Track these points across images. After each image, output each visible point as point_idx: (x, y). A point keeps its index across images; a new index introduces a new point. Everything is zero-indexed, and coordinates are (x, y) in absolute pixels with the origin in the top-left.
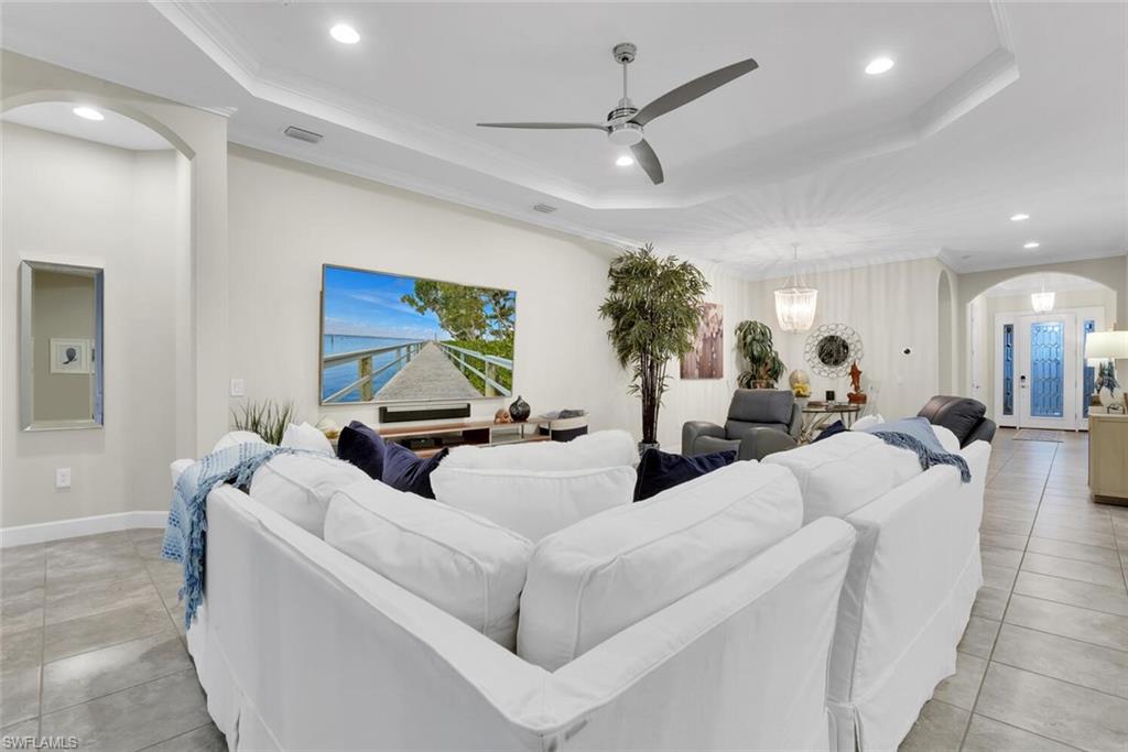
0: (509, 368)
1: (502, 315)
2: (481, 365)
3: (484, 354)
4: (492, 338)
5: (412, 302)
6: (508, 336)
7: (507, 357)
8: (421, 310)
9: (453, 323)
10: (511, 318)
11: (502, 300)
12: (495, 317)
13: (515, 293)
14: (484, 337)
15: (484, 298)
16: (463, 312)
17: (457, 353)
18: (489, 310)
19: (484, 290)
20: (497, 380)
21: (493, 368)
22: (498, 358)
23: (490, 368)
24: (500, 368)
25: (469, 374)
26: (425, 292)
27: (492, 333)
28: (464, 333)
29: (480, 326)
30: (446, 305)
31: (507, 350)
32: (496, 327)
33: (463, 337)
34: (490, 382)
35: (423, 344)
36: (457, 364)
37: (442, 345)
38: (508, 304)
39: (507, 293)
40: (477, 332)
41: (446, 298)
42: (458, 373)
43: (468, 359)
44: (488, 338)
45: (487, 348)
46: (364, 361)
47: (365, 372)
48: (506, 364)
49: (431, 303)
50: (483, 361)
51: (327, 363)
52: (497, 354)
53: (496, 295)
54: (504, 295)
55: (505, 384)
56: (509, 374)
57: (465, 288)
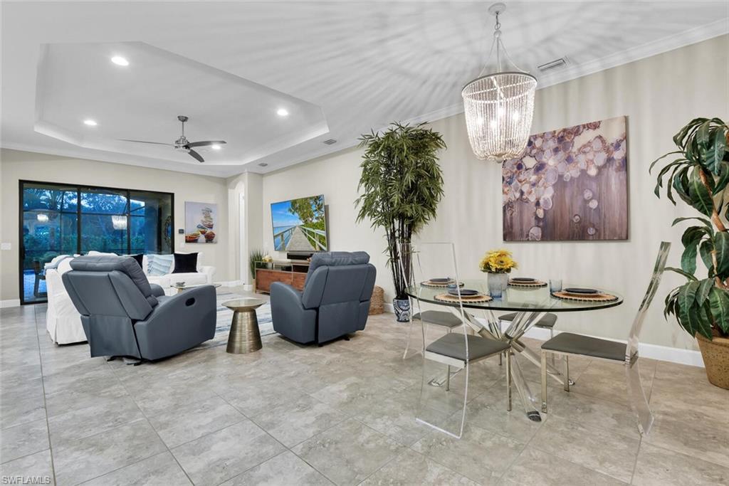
0: (327, 235)
1: (319, 209)
2: (313, 235)
3: (314, 229)
5: (291, 211)
6: (322, 218)
7: (323, 229)
8: (293, 214)
9: (303, 216)
10: (323, 209)
11: (318, 202)
13: (322, 195)
14: (313, 221)
15: (312, 202)
16: (305, 211)
17: (305, 230)
18: (314, 208)
19: (311, 198)
20: (320, 242)
21: (318, 236)
22: (319, 231)
23: (316, 236)
24: (320, 236)
25: (310, 239)
26: (294, 206)
27: (316, 219)
28: (306, 220)
29: (311, 216)
30: (300, 209)
31: (322, 225)
32: (317, 215)
33: (306, 222)
34: (317, 243)
35: (295, 227)
36: (306, 235)
37: (300, 227)
38: (321, 202)
40: (311, 219)
41: (300, 206)
42: (307, 239)
43: (309, 232)
44: (315, 221)
45: (315, 226)
46: (282, 236)
47: (282, 239)
48: (323, 233)
49: (295, 209)
50: (314, 233)
51: (275, 237)
52: (318, 229)
53: (316, 199)
54: (319, 198)
55: (323, 244)
56: (324, 238)
57: (305, 199)
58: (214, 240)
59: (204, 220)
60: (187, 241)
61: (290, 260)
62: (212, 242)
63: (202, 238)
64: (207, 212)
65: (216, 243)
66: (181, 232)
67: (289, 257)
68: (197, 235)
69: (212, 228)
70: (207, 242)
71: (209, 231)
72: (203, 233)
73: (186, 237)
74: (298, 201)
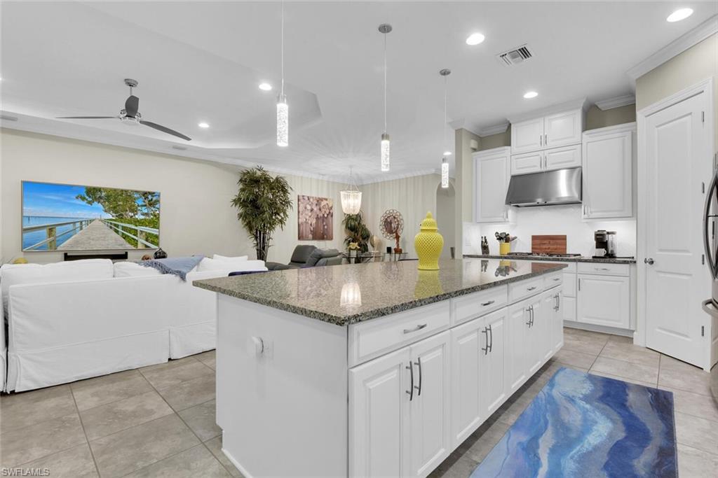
0: (155, 233)
1: (150, 205)
2: (135, 232)
3: (136, 226)
4: (143, 217)
5: (83, 199)
6: (155, 216)
7: (154, 227)
8: (90, 203)
9: (114, 209)
10: (157, 206)
11: (150, 197)
12: (145, 206)
13: (160, 193)
14: (137, 216)
15: (136, 196)
16: (121, 203)
17: (117, 226)
18: (140, 202)
19: (136, 192)
20: (147, 240)
21: (144, 234)
22: (147, 228)
23: (140, 234)
24: (149, 233)
25: (125, 237)
26: (93, 194)
27: (143, 215)
28: (122, 215)
29: (134, 211)
30: (108, 200)
31: (154, 223)
32: (146, 211)
33: (121, 217)
34: (141, 241)
35: (91, 221)
36: (117, 232)
37: (104, 221)
38: (154, 199)
39: (154, 193)
40: (132, 214)
41: (108, 196)
42: (118, 236)
43: (124, 228)
44: (139, 217)
45: (139, 223)
46: (52, 229)
47: (50, 235)
48: (154, 231)
49: (97, 199)
50: (136, 230)
51: (25, 230)
52: (146, 226)
53: (145, 194)
54: (152, 194)
55: (153, 242)
56: (157, 237)
57: (122, 191)
74: (105, 190)
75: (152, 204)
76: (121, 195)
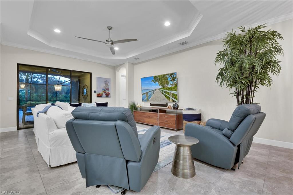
1: (173, 80)
2: (168, 93)
3: (169, 91)
4: (171, 86)
5: (153, 81)
6: (175, 85)
7: (175, 91)
8: (155, 82)
9: (162, 84)
10: (176, 80)
11: (173, 76)
12: (171, 80)
13: (176, 73)
14: (169, 86)
15: (168, 76)
16: (163, 81)
17: (163, 91)
18: (169, 79)
19: (168, 74)
20: (173, 97)
21: (172, 94)
22: (173, 91)
23: (171, 94)
24: (174, 94)
25: (166, 96)
26: (156, 79)
27: (171, 85)
28: (164, 86)
29: (167, 84)
30: (159, 80)
31: (175, 88)
32: (171, 83)
33: (164, 87)
34: (171, 97)
35: (156, 90)
36: (163, 94)
37: (159, 89)
38: (174, 76)
39: (174, 73)
40: (167, 85)
41: (159, 79)
42: (163, 96)
43: (165, 92)
44: (170, 86)
45: (170, 89)
46: (147, 94)
47: (147, 96)
48: (175, 93)
49: (157, 81)
50: (169, 93)
51: (142, 94)
52: (172, 90)
53: (171, 75)
54: (173, 74)
55: (175, 98)
56: (176, 95)
57: (163, 75)
58: (109, 96)
59: (105, 86)
60: (97, 97)
61: (151, 107)
62: (108, 97)
63: (104, 95)
64: (107, 82)
65: (110, 97)
66: (95, 92)
67: (151, 105)
68: (102, 94)
69: (108, 90)
70: (106, 97)
71: (107, 92)
72: (105, 92)
73: (97, 94)
74: (159, 76)
75: (174, 79)
76: (163, 77)
